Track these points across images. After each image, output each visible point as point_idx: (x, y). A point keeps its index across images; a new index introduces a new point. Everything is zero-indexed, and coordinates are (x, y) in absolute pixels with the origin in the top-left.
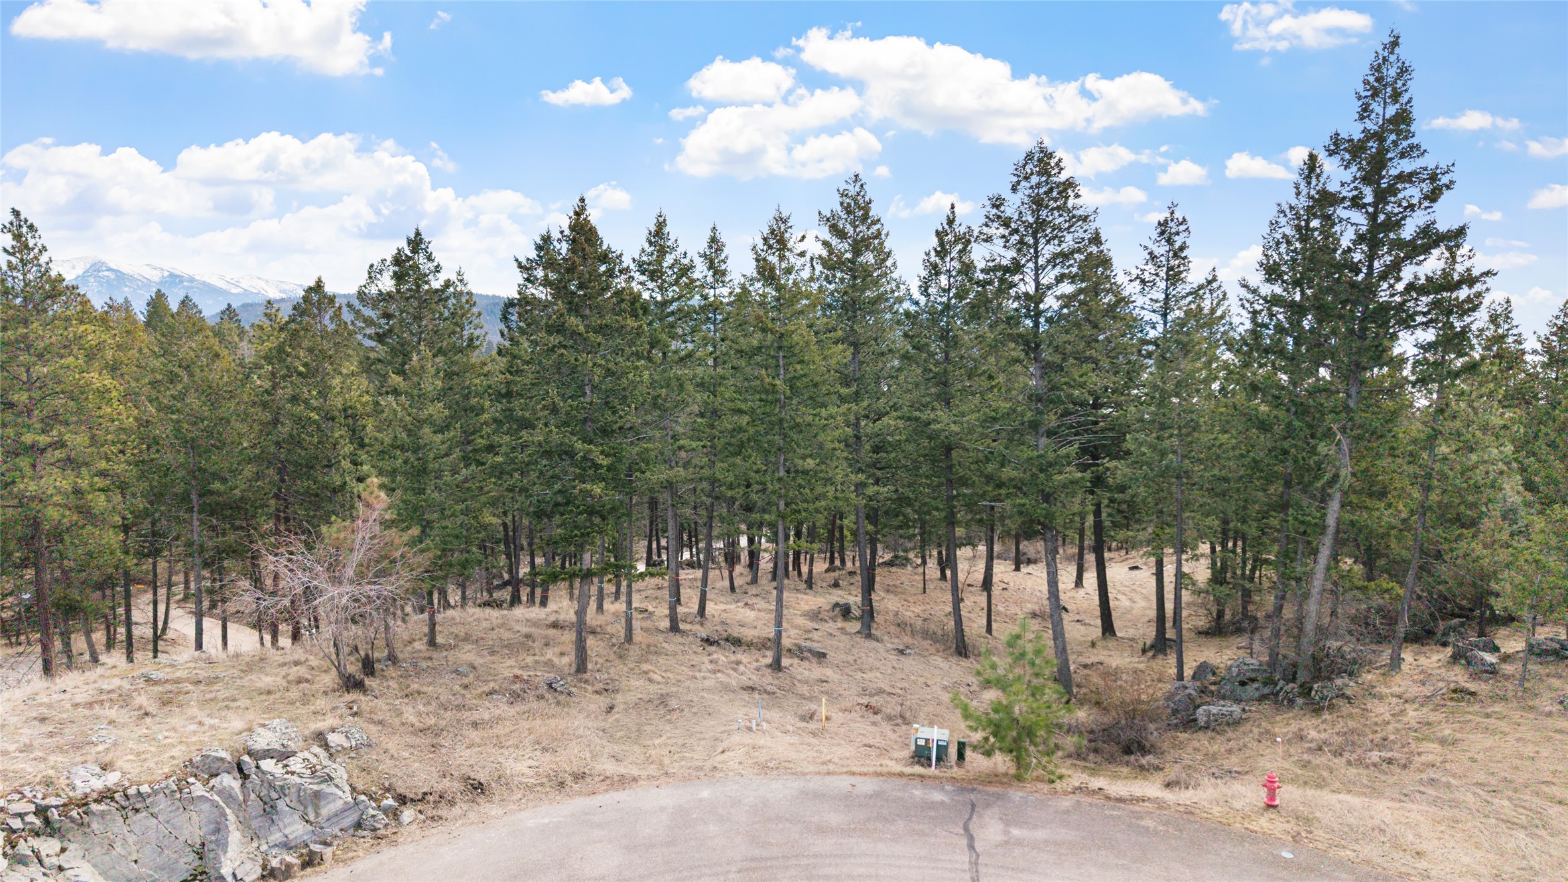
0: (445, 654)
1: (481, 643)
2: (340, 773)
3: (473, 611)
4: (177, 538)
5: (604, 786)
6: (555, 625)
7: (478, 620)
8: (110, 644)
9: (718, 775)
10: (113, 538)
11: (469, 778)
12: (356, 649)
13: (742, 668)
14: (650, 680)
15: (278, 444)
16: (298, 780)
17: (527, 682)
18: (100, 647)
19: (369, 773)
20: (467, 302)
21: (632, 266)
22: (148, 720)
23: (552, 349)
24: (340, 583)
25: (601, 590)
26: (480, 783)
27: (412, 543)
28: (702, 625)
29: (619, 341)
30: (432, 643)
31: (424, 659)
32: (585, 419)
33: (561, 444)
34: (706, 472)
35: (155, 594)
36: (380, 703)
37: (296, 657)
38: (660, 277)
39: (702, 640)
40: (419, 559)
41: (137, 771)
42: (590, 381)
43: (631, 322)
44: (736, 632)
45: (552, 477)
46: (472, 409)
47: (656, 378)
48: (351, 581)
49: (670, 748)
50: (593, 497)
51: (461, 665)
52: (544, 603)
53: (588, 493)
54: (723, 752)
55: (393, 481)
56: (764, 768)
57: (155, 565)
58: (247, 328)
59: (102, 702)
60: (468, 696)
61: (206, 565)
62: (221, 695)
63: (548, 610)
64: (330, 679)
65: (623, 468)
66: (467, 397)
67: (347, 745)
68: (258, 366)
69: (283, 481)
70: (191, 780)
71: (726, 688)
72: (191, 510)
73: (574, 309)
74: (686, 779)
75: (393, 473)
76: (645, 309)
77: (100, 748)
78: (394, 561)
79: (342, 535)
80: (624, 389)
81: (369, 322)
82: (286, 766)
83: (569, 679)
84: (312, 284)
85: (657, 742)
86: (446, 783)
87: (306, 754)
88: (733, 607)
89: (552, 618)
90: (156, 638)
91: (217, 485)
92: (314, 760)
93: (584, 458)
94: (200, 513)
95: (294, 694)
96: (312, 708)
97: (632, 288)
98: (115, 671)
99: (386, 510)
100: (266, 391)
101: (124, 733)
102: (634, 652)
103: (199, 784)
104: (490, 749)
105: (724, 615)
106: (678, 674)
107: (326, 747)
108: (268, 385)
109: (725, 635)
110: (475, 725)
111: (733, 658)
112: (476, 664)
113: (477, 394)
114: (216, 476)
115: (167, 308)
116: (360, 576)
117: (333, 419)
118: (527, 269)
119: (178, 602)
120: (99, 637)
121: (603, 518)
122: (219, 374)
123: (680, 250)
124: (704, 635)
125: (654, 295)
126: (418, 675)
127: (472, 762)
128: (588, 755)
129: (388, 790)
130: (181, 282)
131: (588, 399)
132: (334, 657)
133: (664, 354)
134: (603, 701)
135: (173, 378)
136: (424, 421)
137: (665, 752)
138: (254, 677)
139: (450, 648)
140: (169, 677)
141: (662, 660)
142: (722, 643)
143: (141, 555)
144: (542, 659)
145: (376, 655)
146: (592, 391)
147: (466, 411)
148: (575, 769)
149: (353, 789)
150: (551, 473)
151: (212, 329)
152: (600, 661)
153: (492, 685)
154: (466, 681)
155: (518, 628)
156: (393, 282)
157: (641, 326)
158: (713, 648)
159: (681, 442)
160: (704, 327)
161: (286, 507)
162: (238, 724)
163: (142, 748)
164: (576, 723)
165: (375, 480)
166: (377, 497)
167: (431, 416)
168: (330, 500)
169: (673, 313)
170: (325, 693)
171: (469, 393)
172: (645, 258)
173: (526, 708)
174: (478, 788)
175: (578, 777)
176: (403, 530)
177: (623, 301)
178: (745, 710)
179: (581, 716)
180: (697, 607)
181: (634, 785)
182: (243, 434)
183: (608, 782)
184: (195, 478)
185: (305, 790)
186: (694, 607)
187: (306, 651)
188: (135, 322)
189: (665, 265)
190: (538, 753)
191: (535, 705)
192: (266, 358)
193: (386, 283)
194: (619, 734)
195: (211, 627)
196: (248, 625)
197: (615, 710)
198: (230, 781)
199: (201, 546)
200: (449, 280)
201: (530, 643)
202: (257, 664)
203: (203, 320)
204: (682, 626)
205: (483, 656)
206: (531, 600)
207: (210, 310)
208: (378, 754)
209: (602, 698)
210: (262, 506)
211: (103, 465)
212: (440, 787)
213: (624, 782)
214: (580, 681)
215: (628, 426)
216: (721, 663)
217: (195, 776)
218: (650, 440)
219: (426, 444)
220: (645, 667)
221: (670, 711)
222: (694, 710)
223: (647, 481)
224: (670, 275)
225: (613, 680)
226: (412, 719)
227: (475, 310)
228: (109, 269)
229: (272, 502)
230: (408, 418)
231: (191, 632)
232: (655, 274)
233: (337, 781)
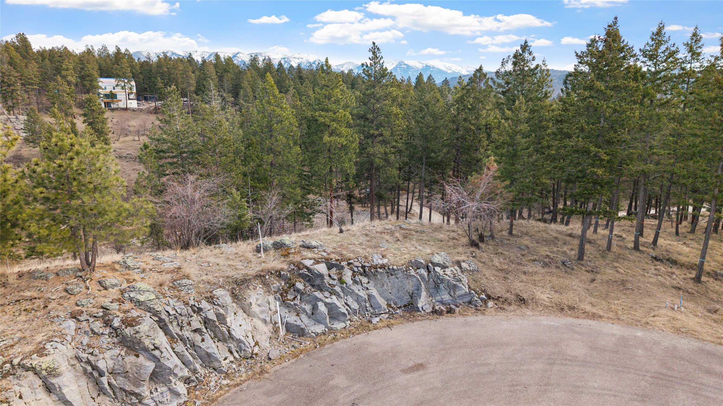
0: (515, 239)
1: (533, 237)
2: (465, 280)
3: (532, 222)
4: (417, 175)
5: (584, 316)
6: (570, 235)
7: (533, 226)
8: (392, 212)
9: (649, 327)
10: (395, 172)
11: (519, 295)
12: (477, 230)
13: (674, 276)
14: (617, 271)
15: (457, 139)
16: (448, 278)
17: (552, 259)
18: (389, 213)
19: (476, 282)
20: (546, 74)
21: (638, 53)
22: (399, 242)
23: (585, 99)
24: (473, 201)
25: (597, 223)
26: (524, 299)
27: (506, 187)
28: (653, 249)
29: (624, 94)
30: (510, 233)
31: (506, 239)
32: (598, 135)
33: (584, 147)
34: (669, 168)
35: (408, 195)
36: (484, 254)
37: (453, 229)
38: (654, 58)
39: (652, 257)
40: (508, 195)
41: (393, 260)
42: (604, 115)
43: (633, 84)
44: (674, 257)
45: (577, 163)
46: (543, 127)
47: (644, 114)
48: (477, 201)
49: (623, 307)
50: (598, 176)
51: (522, 246)
52: (567, 224)
53: (594, 173)
54: (654, 316)
55: (501, 159)
56: (678, 331)
57: (409, 183)
58: (452, 88)
59: (385, 233)
60: (524, 260)
61: (426, 187)
62: (425, 238)
63: (568, 227)
64: (465, 240)
65: (616, 161)
66: (541, 121)
67: (469, 269)
68: (453, 105)
69: (458, 155)
70: (410, 268)
71: (663, 285)
72: (422, 164)
73: (600, 77)
74: (629, 324)
75: (502, 155)
76: (643, 76)
77: (383, 249)
78: (497, 195)
79: (476, 181)
80: (623, 120)
81: (499, 85)
82: (444, 271)
83: (574, 262)
84: (478, 68)
85: (616, 302)
86: (508, 295)
87: (452, 269)
88: (675, 243)
89: (570, 232)
90: (407, 213)
91: (433, 155)
92: (455, 272)
93: (595, 155)
94: (425, 165)
95: (451, 243)
96: (457, 251)
97: (637, 65)
98: (390, 222)
99: (496, 171)
100: (455, 116)
101: (391, 245)
102: (611, 256)
103: (413, 270)
104: (530, 285)
105: (669, 247)
106: (634, 272)
107: (460, 267)
108: (456, 113)
109: (667, 257)
110: (525, 273)
111: (670, 270)
112: (529, 246)
113: (546, 120)
114: (433, 151)
115: (422, 80)
116: (482, 199)
117: (480, 129)
118: (580, 57)
119: (416, 199)
120: (389, 208)
121: (602, 187)
122: (439, 108)
123: (671, 42)
124: (654, 255)
125: (650, 68)
126: (502, 246)
127: (521, 289)
128: (578, 299)
129: (484, 291)
130: (430, 68)
131: (602, 125)
132: (468, 232)
133: (652, 101)
134: (590, 276)
135: (421, 110)
136: (518, 132)
137: (620, 308)
138: (437, 234)
139: (517, 236)
140: (408, 228)
141: (626, 263)
142: (665, 261)
143: (404, 180)
144: (561, 250)
145: (485, 234)
146: (604, 121)
147: (540, 128)
148: (570, 304)
149: (469, 287)
150: (576, 162)
151: (439, 89)
152: (591, 256)
153: (535, 257)
154: (523, 253)
155: (552, 233)
156: (512, 66)
157: (638, 86)
158: (658, 263)
159: (655, 150)
160: (680, 86)
161: (458, 166)
162: (429, 251)
163: (396, 252)
164: (574, 283)
165: (493, 158)
166: (492, 166)
167: (521, 130)
168: (475, 165)
169: (660, 78)
170: (463, 246)
171: (542, 120)
172: (648, 48)
173: (550, 270)
174: (522, 301)
175: (571, 308)
176: (502, 181)
177: (629, 72)
178: (672, 298)
179: (577, 280)
180: (652, 240)
181: (600, 319)
182: (445, 134)
183: (586, 314)
184: (425, 151)
185: (451, 283)
186: (651, 240)
187: (458, 227)
188: (411, 86)
189: (660, 51)
190: (553, 292)
191: (554, 270)
192: (455, 101)
193: (509, 67)
194: (595, 294)
195: (426, 211)
196: (440, 213)
197: (596, 282)
198: (423, 272)
199: (425, 179)
200: (538, 65)
201: (556, 241)
202: (439, 228)
203: (435, 85)
204: (641, 248)
205: (533, 243)
206: (562, 222)
207: (438, 80)
208: (481, 275)
209: (589, 274)
210: (449, 165)
211: (394, 143)
212: (506, 296)
213: (594, 316)
214: (579, 264)
215: (623, 139)
216: (661, 271)
217: (412, 267)
218: (635, 148)
219: (518, 143)
220: (616, 264)
221: (626, 289)
222: (640, 292)
223: (629, 170)
224: (662, 57)
225: (597, 267)
226: (497, 264)
227: (549, 79)
228: (405, 64)
229: (453, 163)
230: (511, 131)
231: (418, 211)
232: (652, 56)
233: (463, 282)
